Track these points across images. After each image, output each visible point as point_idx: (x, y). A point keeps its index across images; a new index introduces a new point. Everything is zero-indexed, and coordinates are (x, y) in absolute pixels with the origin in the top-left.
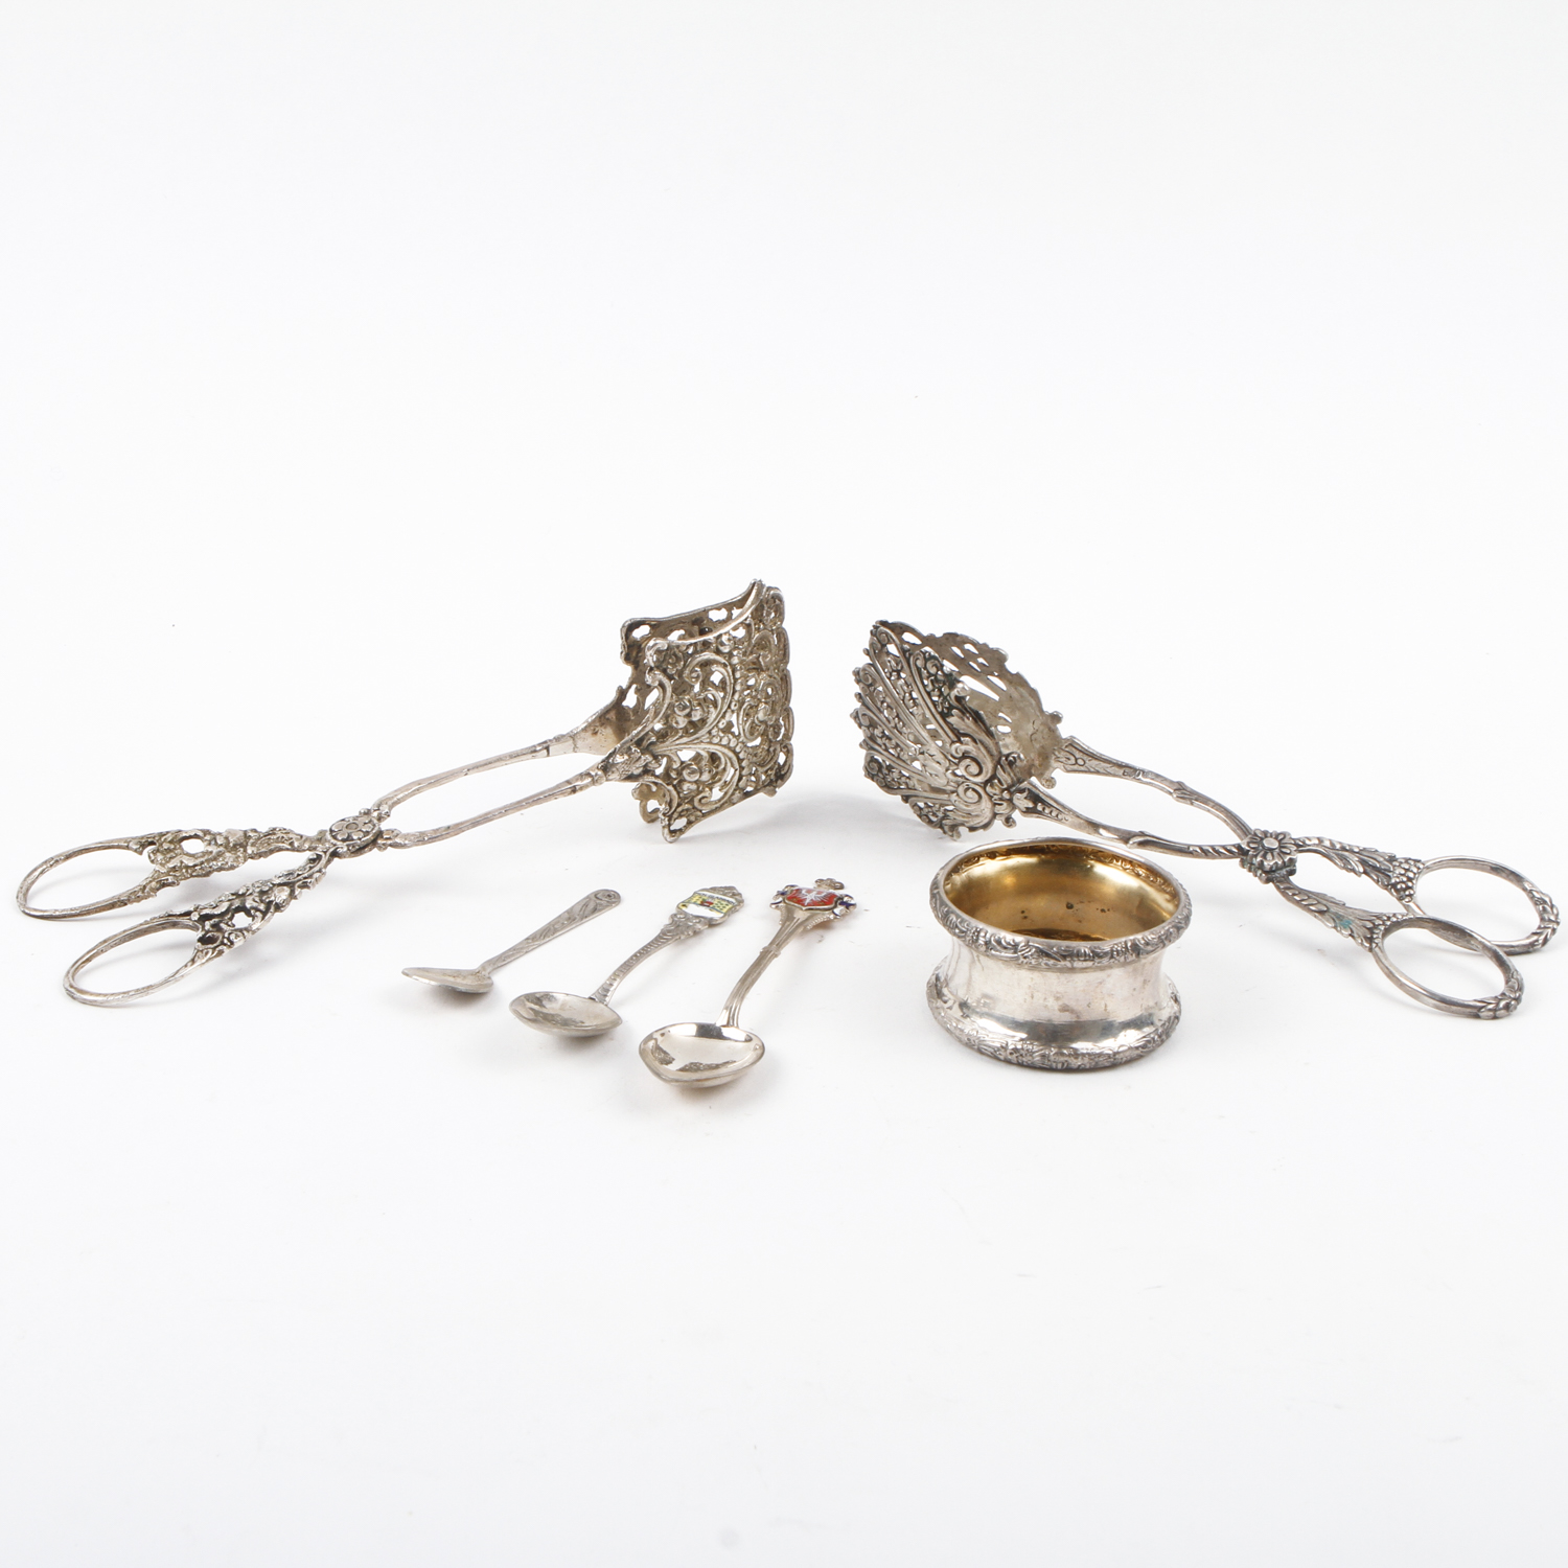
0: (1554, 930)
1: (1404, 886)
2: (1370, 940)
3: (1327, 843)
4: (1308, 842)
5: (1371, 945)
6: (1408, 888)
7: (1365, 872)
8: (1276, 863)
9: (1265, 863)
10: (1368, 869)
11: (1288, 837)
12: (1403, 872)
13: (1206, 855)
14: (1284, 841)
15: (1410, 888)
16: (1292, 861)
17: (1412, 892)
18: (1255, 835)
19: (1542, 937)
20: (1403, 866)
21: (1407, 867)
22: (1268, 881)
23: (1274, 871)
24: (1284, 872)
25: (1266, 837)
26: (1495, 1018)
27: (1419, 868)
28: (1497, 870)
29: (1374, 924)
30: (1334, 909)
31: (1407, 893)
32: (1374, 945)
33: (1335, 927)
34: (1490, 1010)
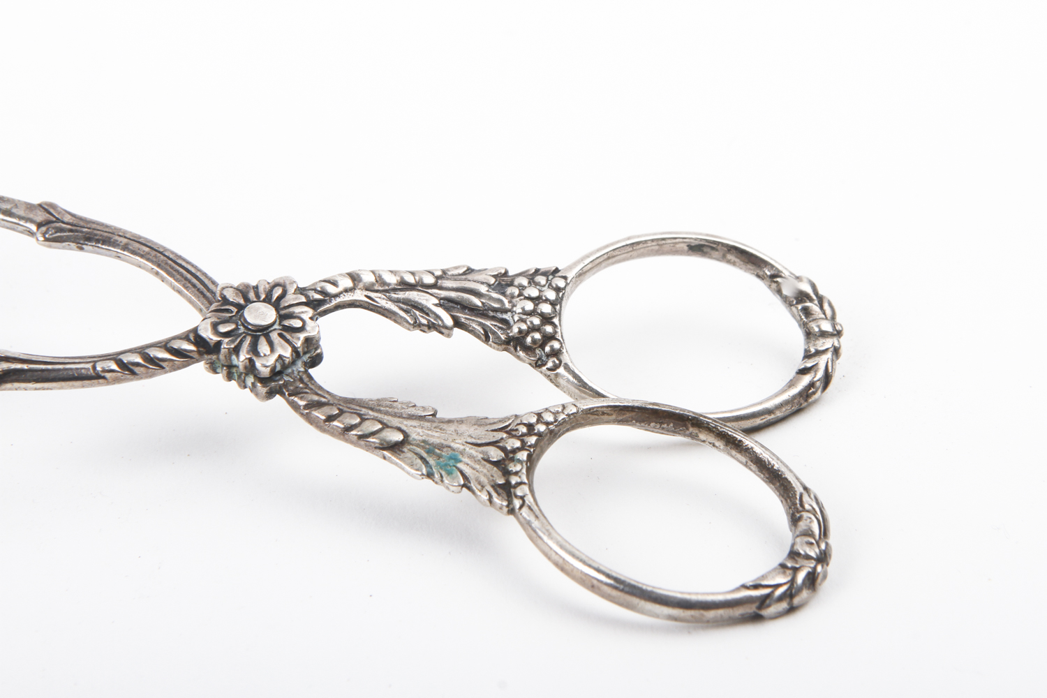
0: (836, 351)
1: (537, 336)
2: (506, 490)
3: (368, 278)
4: (331, 289)
5: (510, 503)
6: (548, 338)
7: (458, 324)
8: (280, 357)
9: (258, 365)
10: (462, 317)
11: (291, 290)
12: (529, 306)
13: (133, 373)
14: (284, 303)
15: (552, 337)
16: (311, 343)
17: (556, 345)
18: (225, 300)
19: (820, 374)
20: (526, 293)
21: (534, 292)
22: (270, 394)
23: (280, 373)
24: (299, 367)
25: (248, 301)
26: (792, 610)
27: (558, 290)
28: (700, 248)
29: (503, 449)
30: (417, 432)
31: (547, 349)
32: (517, 503)
33: (430, 475)
34: (781, 599)
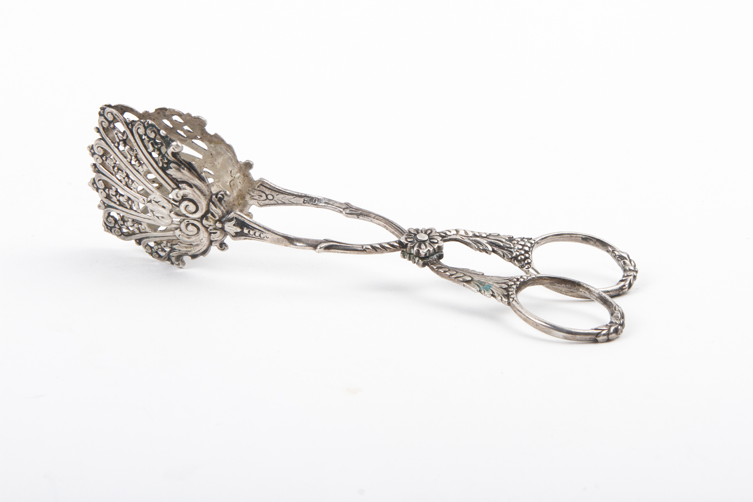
0: (635, 277)
1: (523, 257)
2: (508, 296)
3: (462, 233)
4: (448, 233)
5: (509, 299)
6: (526, 258)
7: (494, 251)
8: (429, 250)
9: (421, 251)
10: (495, 249)
11: (434, 232)
12: (520, 247)
13: (376, 251)
14: (431, 235)
15: (528, 258)
16: (440, 248)
17: (529, 261)
18: (410, 232)
19: (628, 282)
20: (520, 243)
21: (523, 243)
22: (424, 265)
23: (428, 257)
24: (435, 257)
25: (418, 233)
26: (608, 340)
27: (531, 243)
28: (587, 239)
29: (508, 285)
30: (476, 278)
31: (526, 262)
32: (511, 300)
33: (480, 291)
34: (604, 335)
